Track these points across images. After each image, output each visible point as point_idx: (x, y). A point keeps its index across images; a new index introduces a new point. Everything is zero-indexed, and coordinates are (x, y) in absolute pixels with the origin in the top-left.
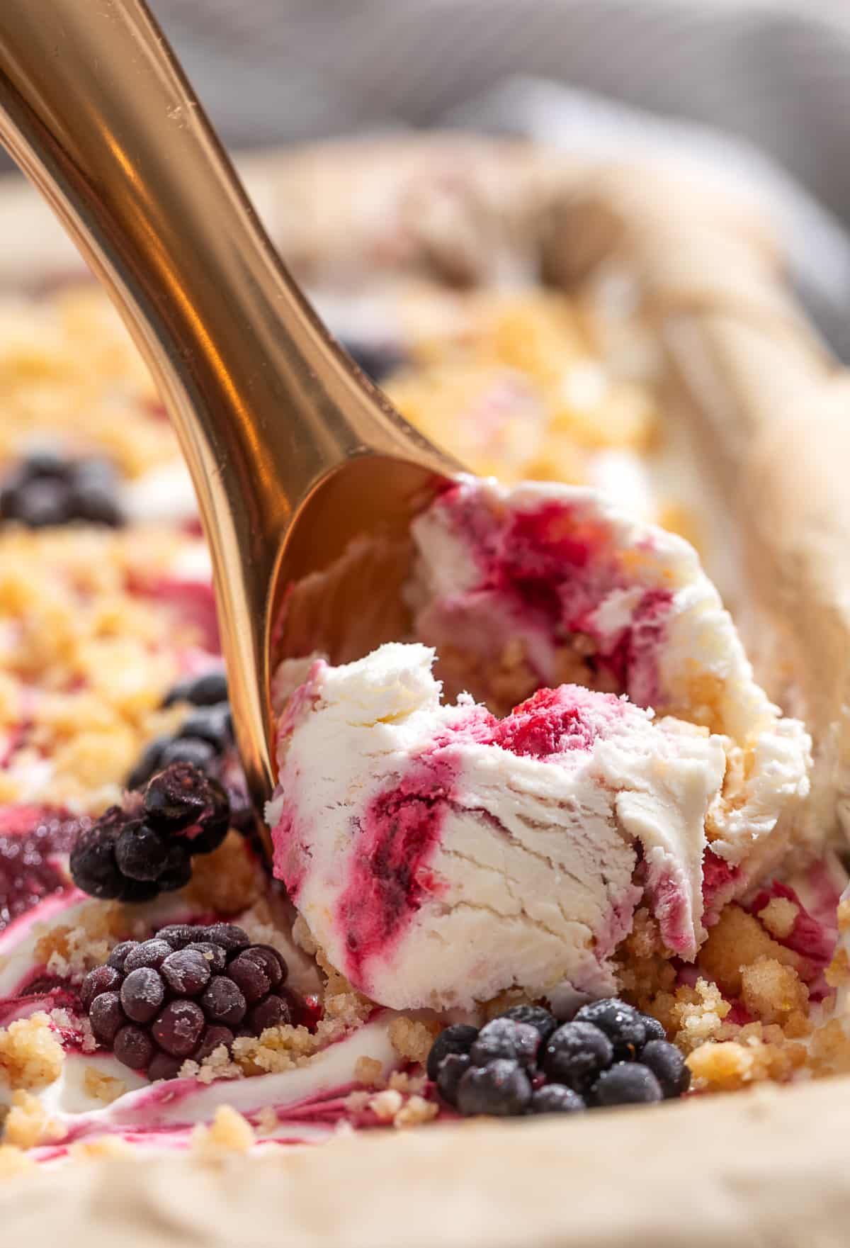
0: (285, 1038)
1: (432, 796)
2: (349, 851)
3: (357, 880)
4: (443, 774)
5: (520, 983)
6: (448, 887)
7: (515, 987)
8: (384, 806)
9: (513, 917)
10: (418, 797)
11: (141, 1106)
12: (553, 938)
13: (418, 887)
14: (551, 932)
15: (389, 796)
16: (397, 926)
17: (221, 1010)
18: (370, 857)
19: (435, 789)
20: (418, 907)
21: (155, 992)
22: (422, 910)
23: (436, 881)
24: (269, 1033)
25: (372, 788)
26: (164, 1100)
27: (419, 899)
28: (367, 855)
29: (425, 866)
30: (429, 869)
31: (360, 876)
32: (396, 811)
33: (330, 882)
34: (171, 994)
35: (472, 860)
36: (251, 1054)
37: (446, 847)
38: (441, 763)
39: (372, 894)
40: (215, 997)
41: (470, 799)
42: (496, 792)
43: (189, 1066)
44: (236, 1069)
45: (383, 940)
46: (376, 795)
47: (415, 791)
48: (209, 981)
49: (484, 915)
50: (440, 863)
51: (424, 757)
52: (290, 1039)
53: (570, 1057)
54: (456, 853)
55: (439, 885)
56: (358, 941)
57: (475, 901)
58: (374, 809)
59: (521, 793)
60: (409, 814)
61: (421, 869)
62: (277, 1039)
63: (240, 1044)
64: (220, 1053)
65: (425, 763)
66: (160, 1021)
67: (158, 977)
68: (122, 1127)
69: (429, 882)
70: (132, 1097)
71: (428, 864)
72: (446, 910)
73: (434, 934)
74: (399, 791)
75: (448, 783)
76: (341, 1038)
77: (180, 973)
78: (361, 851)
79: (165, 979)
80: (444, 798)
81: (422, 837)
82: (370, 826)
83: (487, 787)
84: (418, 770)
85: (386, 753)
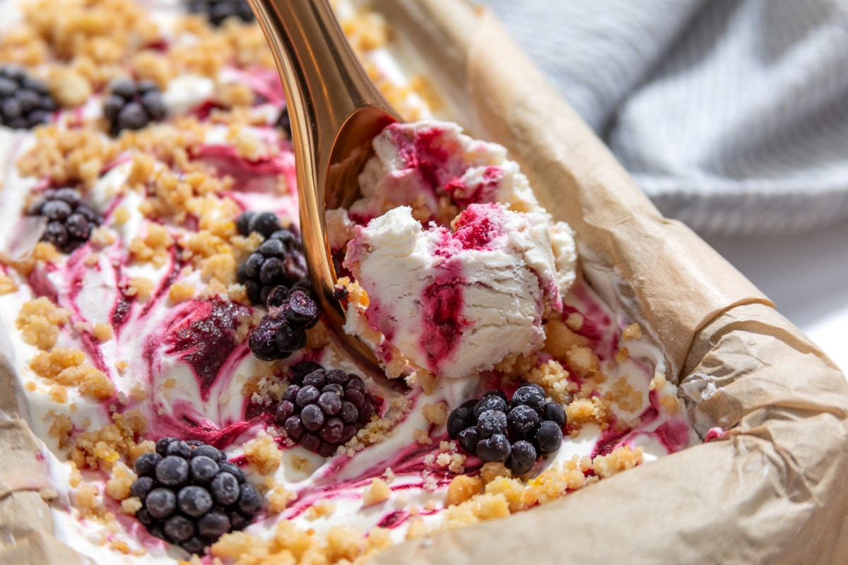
0: (380, 426)
1: (454, 283)
2: (418, 317)
3: (427, 328)
4: (455, 271)
5: (511, 351)
6: (475, 322)
7: (510, 354)
8: (430, 292)
9: (504, 325)
10: (447, 284)
11: (327, 475)
12: (522, 327)
13: (459, 325)
14: (519, 325)
15: (431, 287)
16: (454, 345)
17: (350, 419)
18: (432, 317)
19: (454, 279)
20: (461, 334)
21: (320, 418)
22: (464, 335)
23: (468, 321)
24: (372, 425)
25: (421, 286)
26: (337, 470)
27: (462, 330)
28: (430, 317)
29: (461, 315)
30: (464, 316)
31: (428, 326)
32: (437, 293)
33: (412, 332)
34: (327, 417)
35: (481, 306)
36: (367, 437)
37: (468, 304)
38: (452, 266)
39: (437, 333)
40: (347, 413)
41: (473, 279)
42: (482, 273)
43: (341, 449)
44: (362, 446)
45: (447, 352)
46: (425, 287)
47: (444, 283)
48: (342, 406)
49: (493, 328)
50: (468, 312)
51: (443, 265)
52: (382, 426)
53: (524, 425)
54: (473, 305)
55: (470, 322)
56: (433, 355)
57: (487, 324)
58: (425, 295)
59: (491, 269)
60: (444, 293)
61: (459, 317)
62: (376, 427)
63: (361, 433)
64: (354, 440)
65: (443, 268)
66: (324, 430)
67: (319, 409)
68: (320, 487)
69: (465, 322)
70: (321, 471)
71: (462, 314)
72: (474, 331)
73: (471, 344)
74: (435, 284)
75: (459, 275)
76: (403, 420)
77: (330, 407)
78: (425, 315)
79: (323, 410)
80: (460, 282)
81: (456, 302)
82: (426, 303)
83: (477, 271)
84: (440, 272)
85: (421, 267)
